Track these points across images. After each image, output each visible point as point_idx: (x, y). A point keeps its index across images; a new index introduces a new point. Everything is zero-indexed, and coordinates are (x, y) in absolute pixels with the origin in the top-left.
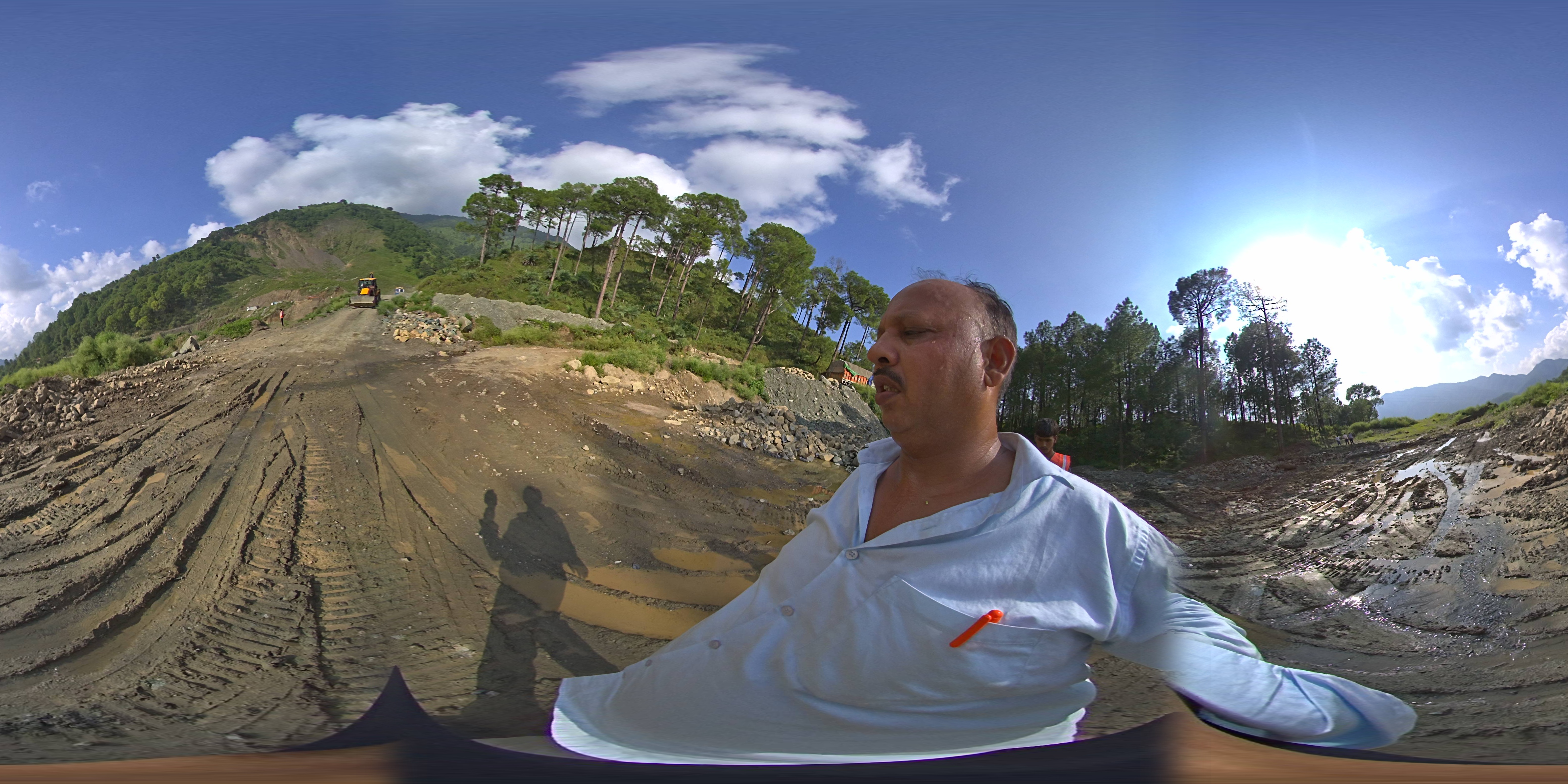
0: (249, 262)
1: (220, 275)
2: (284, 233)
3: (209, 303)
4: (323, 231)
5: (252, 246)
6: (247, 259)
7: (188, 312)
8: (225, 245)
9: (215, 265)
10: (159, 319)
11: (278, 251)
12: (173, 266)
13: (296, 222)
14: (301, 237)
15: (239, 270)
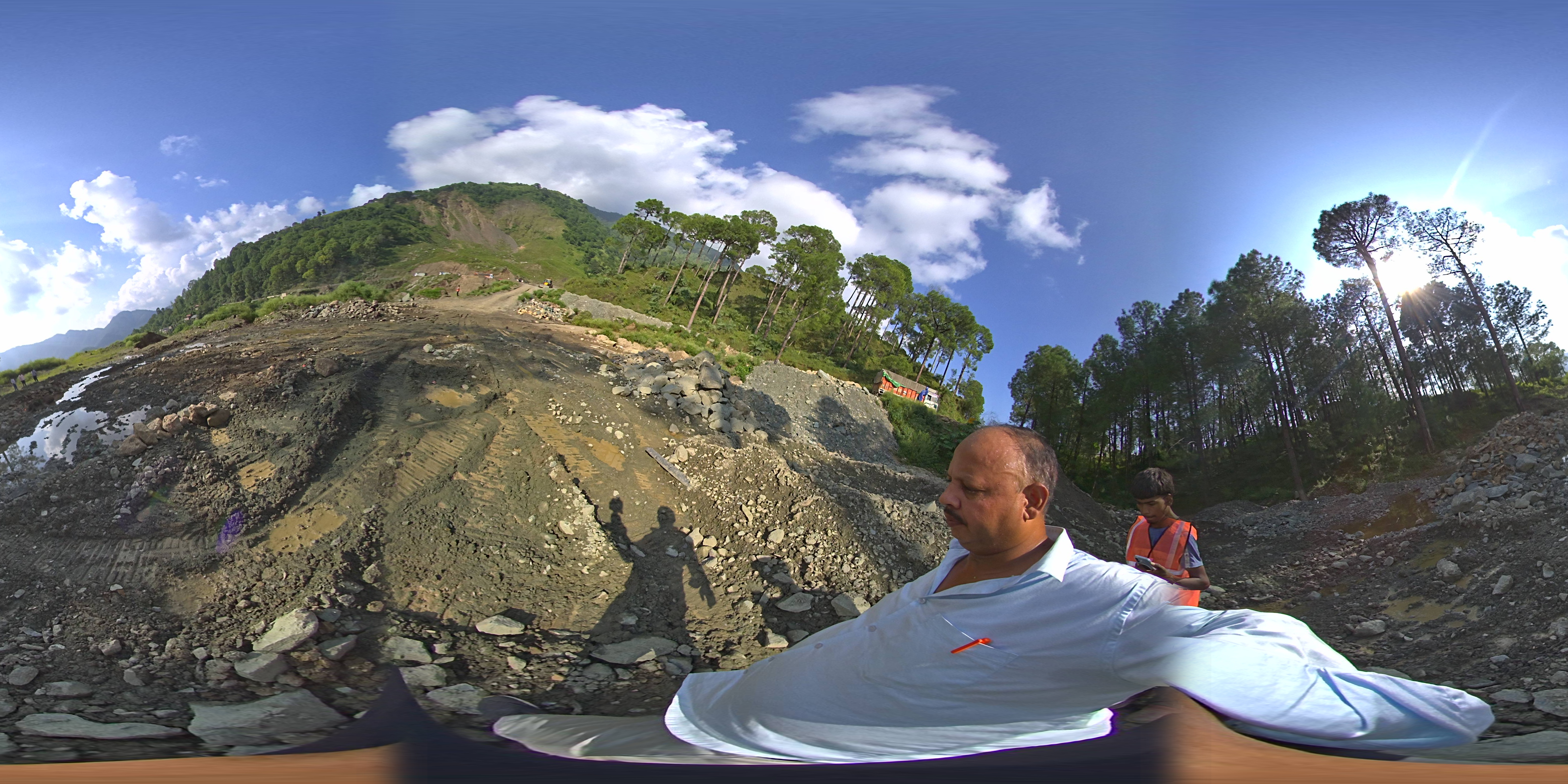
0: (422, 229)
2: (465, 205)
5: (429, 213)
6: (421, 225)
7: (354, 269)
8: (400, 208)
10: (327, 272)
11: (454, 222)
12: (342, 223)
13: (481, 196)
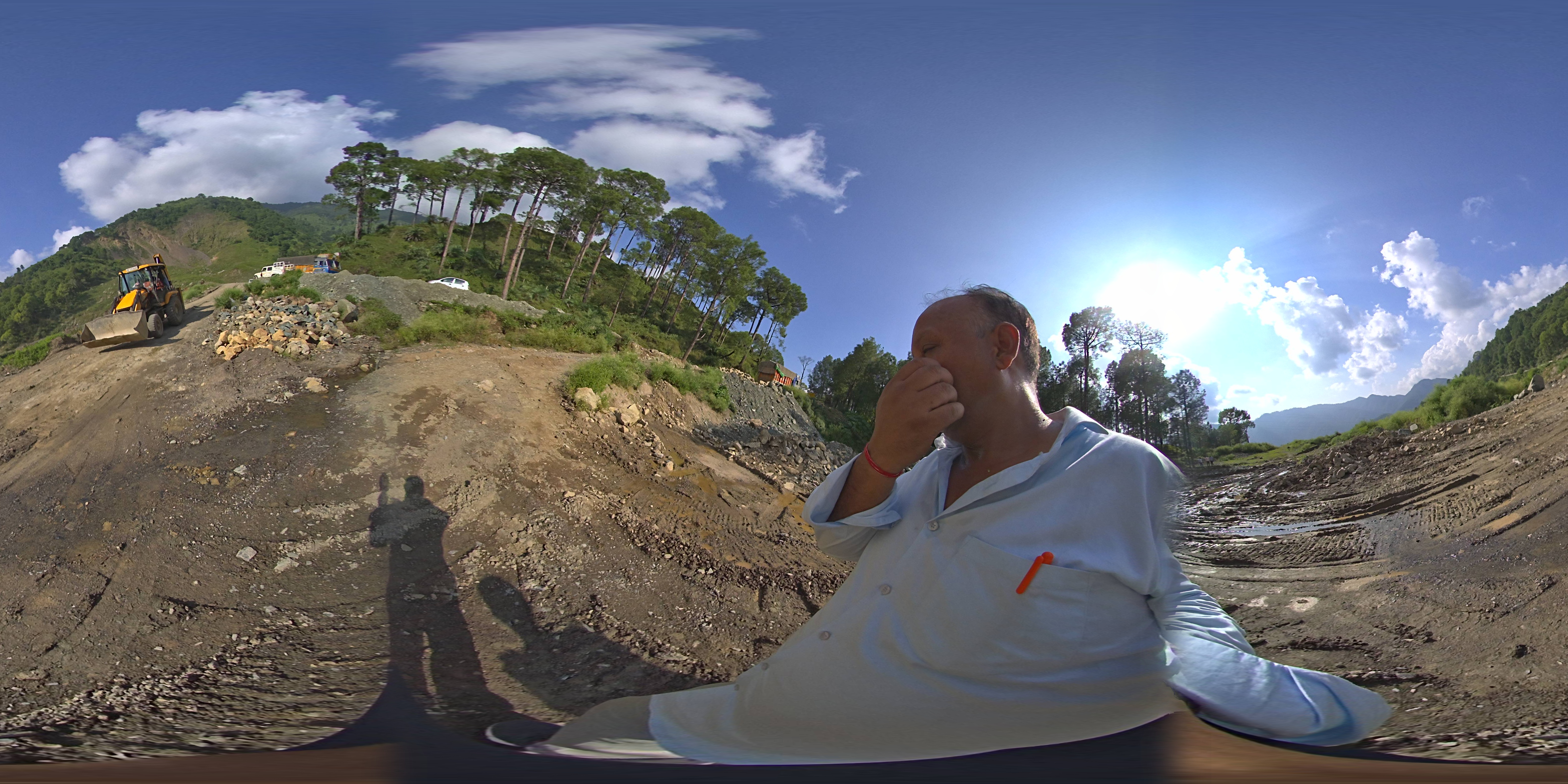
1: (83, 280)
2: (145, 232)
3: (73, 311)
4: (185, 227)
5: (114, 248)
7: (53, 322)
8: (88, 250)
9: (76, 270)
10: (25, 331)
11: (140, 251)
12: (37, 276)
13: (156, 220)
14: (163, 235)
15: (102, 273)
